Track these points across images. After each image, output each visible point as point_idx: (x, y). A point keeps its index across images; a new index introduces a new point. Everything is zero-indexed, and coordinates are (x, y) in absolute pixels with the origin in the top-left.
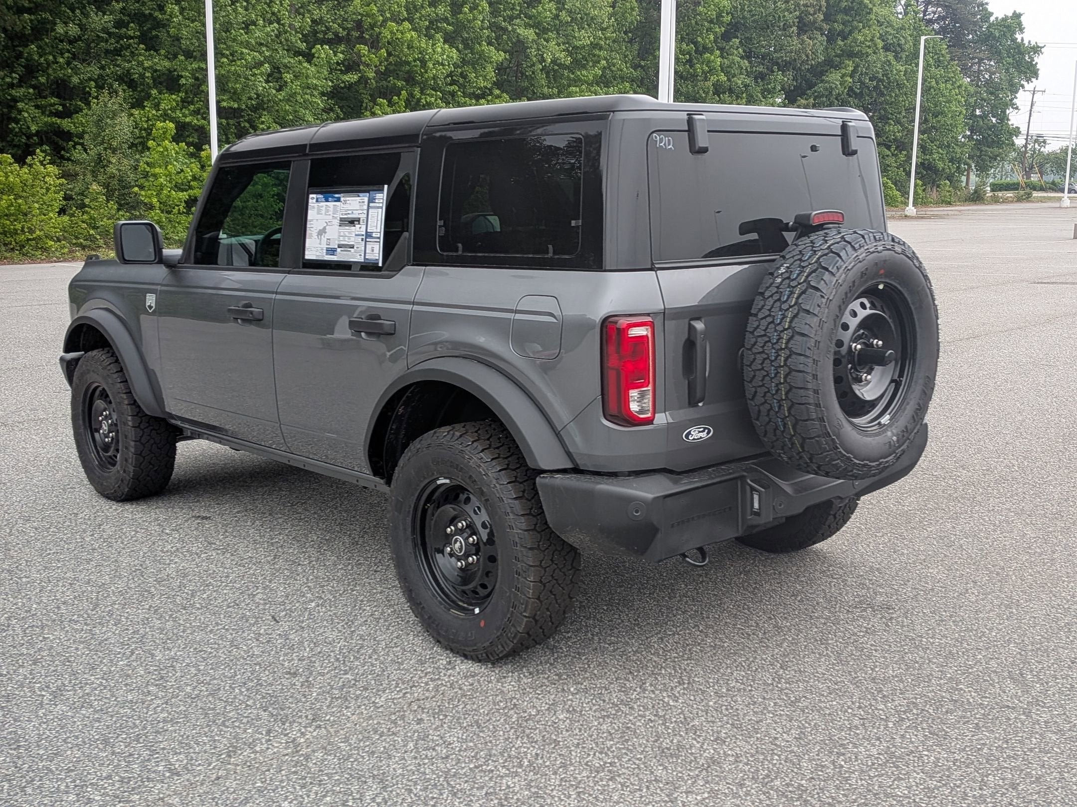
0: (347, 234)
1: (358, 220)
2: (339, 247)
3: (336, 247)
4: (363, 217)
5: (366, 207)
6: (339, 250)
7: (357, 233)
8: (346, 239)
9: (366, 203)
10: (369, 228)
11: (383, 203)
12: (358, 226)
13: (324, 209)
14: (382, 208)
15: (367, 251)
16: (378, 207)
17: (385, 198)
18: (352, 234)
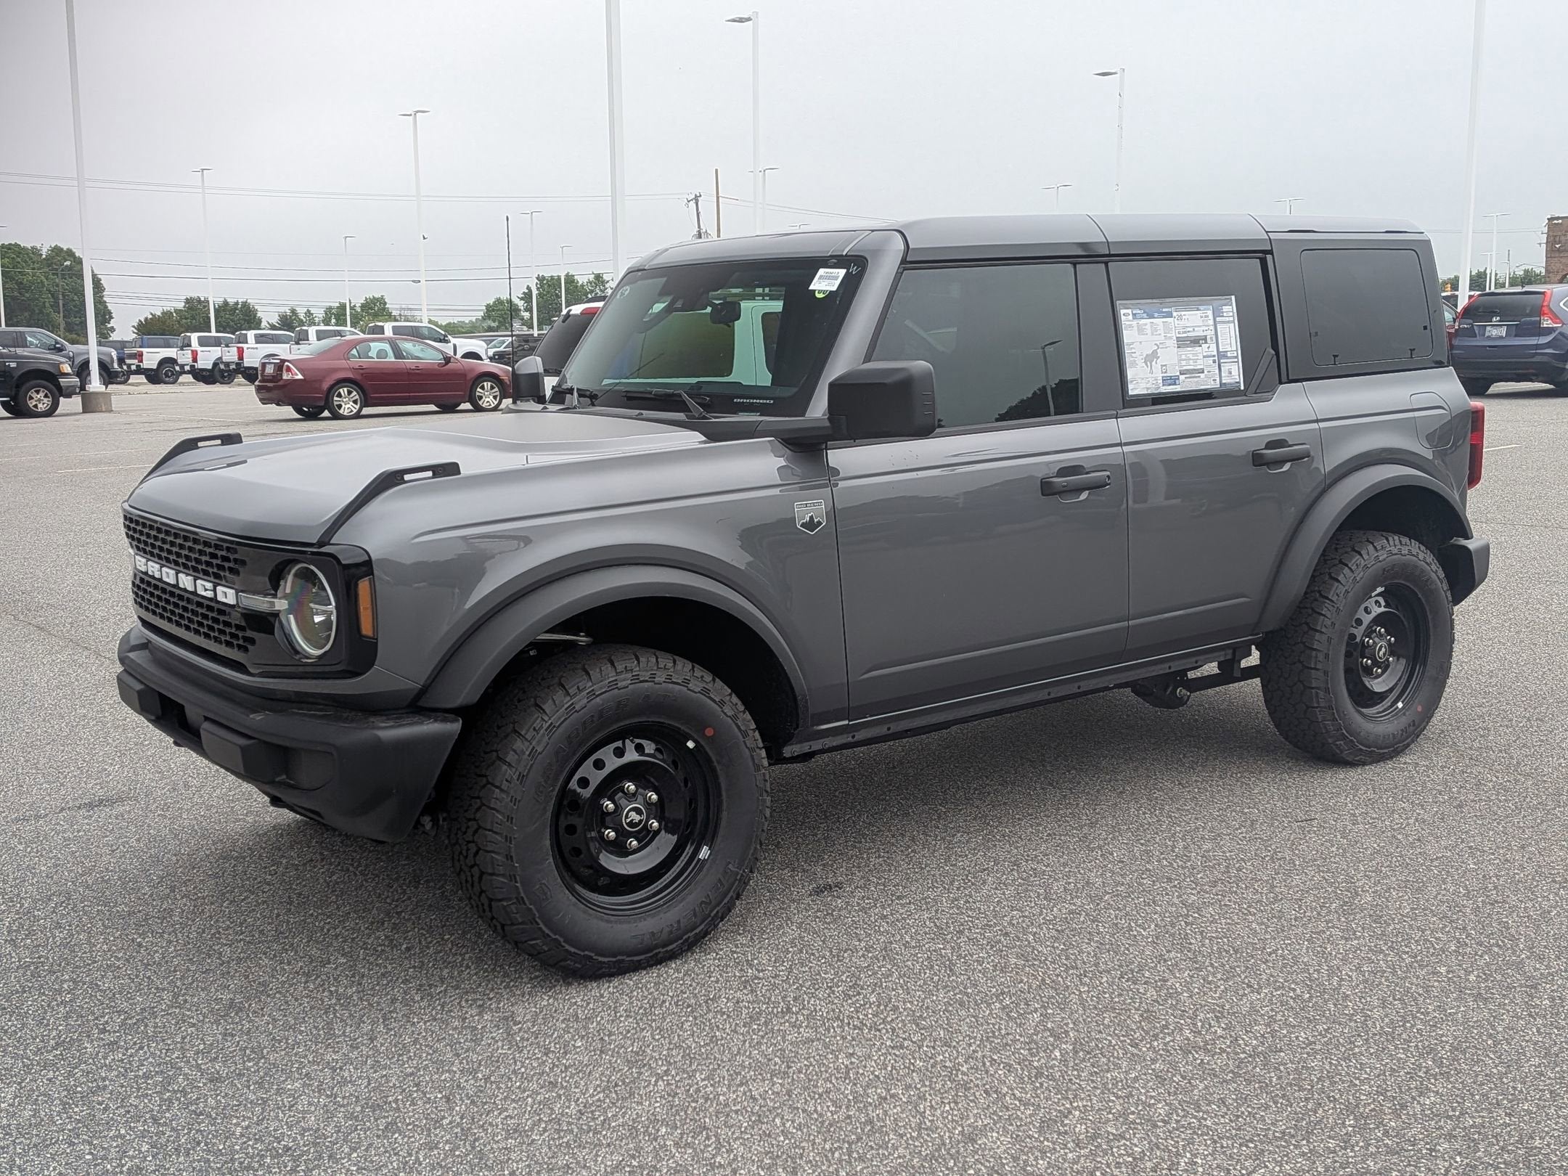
0: (1191, 356)
1: (1205, 339)
2: (1181, 374)
3: (1178, 374)
4: (1210, 334)
5: (1211, 322)
6: (1182, 377)
7: (1205, 354)
8: (1191, 362)
9: (1211, 317)
10: (1220, 347)
11: (1233, 316)
12: (1205, 346)
13: (1148, 327)
14: (1233, 322)
15: (1223, 375)
16: (1229, 322)
17: (1235, 311)
18: (1199, 357)
